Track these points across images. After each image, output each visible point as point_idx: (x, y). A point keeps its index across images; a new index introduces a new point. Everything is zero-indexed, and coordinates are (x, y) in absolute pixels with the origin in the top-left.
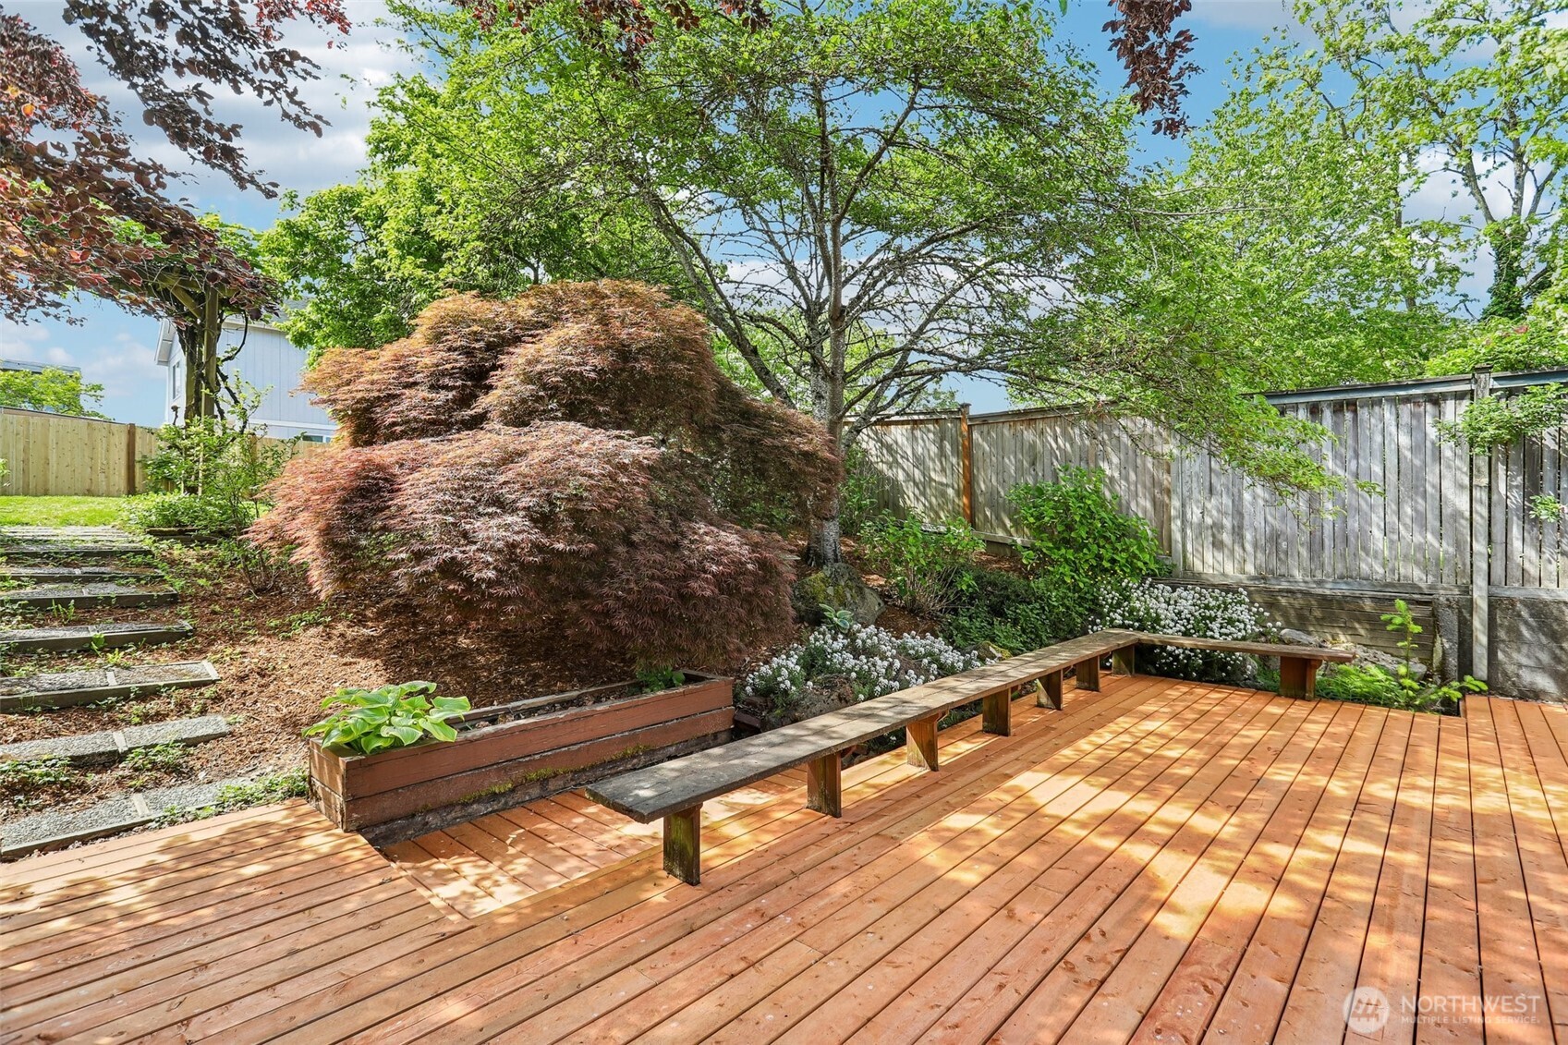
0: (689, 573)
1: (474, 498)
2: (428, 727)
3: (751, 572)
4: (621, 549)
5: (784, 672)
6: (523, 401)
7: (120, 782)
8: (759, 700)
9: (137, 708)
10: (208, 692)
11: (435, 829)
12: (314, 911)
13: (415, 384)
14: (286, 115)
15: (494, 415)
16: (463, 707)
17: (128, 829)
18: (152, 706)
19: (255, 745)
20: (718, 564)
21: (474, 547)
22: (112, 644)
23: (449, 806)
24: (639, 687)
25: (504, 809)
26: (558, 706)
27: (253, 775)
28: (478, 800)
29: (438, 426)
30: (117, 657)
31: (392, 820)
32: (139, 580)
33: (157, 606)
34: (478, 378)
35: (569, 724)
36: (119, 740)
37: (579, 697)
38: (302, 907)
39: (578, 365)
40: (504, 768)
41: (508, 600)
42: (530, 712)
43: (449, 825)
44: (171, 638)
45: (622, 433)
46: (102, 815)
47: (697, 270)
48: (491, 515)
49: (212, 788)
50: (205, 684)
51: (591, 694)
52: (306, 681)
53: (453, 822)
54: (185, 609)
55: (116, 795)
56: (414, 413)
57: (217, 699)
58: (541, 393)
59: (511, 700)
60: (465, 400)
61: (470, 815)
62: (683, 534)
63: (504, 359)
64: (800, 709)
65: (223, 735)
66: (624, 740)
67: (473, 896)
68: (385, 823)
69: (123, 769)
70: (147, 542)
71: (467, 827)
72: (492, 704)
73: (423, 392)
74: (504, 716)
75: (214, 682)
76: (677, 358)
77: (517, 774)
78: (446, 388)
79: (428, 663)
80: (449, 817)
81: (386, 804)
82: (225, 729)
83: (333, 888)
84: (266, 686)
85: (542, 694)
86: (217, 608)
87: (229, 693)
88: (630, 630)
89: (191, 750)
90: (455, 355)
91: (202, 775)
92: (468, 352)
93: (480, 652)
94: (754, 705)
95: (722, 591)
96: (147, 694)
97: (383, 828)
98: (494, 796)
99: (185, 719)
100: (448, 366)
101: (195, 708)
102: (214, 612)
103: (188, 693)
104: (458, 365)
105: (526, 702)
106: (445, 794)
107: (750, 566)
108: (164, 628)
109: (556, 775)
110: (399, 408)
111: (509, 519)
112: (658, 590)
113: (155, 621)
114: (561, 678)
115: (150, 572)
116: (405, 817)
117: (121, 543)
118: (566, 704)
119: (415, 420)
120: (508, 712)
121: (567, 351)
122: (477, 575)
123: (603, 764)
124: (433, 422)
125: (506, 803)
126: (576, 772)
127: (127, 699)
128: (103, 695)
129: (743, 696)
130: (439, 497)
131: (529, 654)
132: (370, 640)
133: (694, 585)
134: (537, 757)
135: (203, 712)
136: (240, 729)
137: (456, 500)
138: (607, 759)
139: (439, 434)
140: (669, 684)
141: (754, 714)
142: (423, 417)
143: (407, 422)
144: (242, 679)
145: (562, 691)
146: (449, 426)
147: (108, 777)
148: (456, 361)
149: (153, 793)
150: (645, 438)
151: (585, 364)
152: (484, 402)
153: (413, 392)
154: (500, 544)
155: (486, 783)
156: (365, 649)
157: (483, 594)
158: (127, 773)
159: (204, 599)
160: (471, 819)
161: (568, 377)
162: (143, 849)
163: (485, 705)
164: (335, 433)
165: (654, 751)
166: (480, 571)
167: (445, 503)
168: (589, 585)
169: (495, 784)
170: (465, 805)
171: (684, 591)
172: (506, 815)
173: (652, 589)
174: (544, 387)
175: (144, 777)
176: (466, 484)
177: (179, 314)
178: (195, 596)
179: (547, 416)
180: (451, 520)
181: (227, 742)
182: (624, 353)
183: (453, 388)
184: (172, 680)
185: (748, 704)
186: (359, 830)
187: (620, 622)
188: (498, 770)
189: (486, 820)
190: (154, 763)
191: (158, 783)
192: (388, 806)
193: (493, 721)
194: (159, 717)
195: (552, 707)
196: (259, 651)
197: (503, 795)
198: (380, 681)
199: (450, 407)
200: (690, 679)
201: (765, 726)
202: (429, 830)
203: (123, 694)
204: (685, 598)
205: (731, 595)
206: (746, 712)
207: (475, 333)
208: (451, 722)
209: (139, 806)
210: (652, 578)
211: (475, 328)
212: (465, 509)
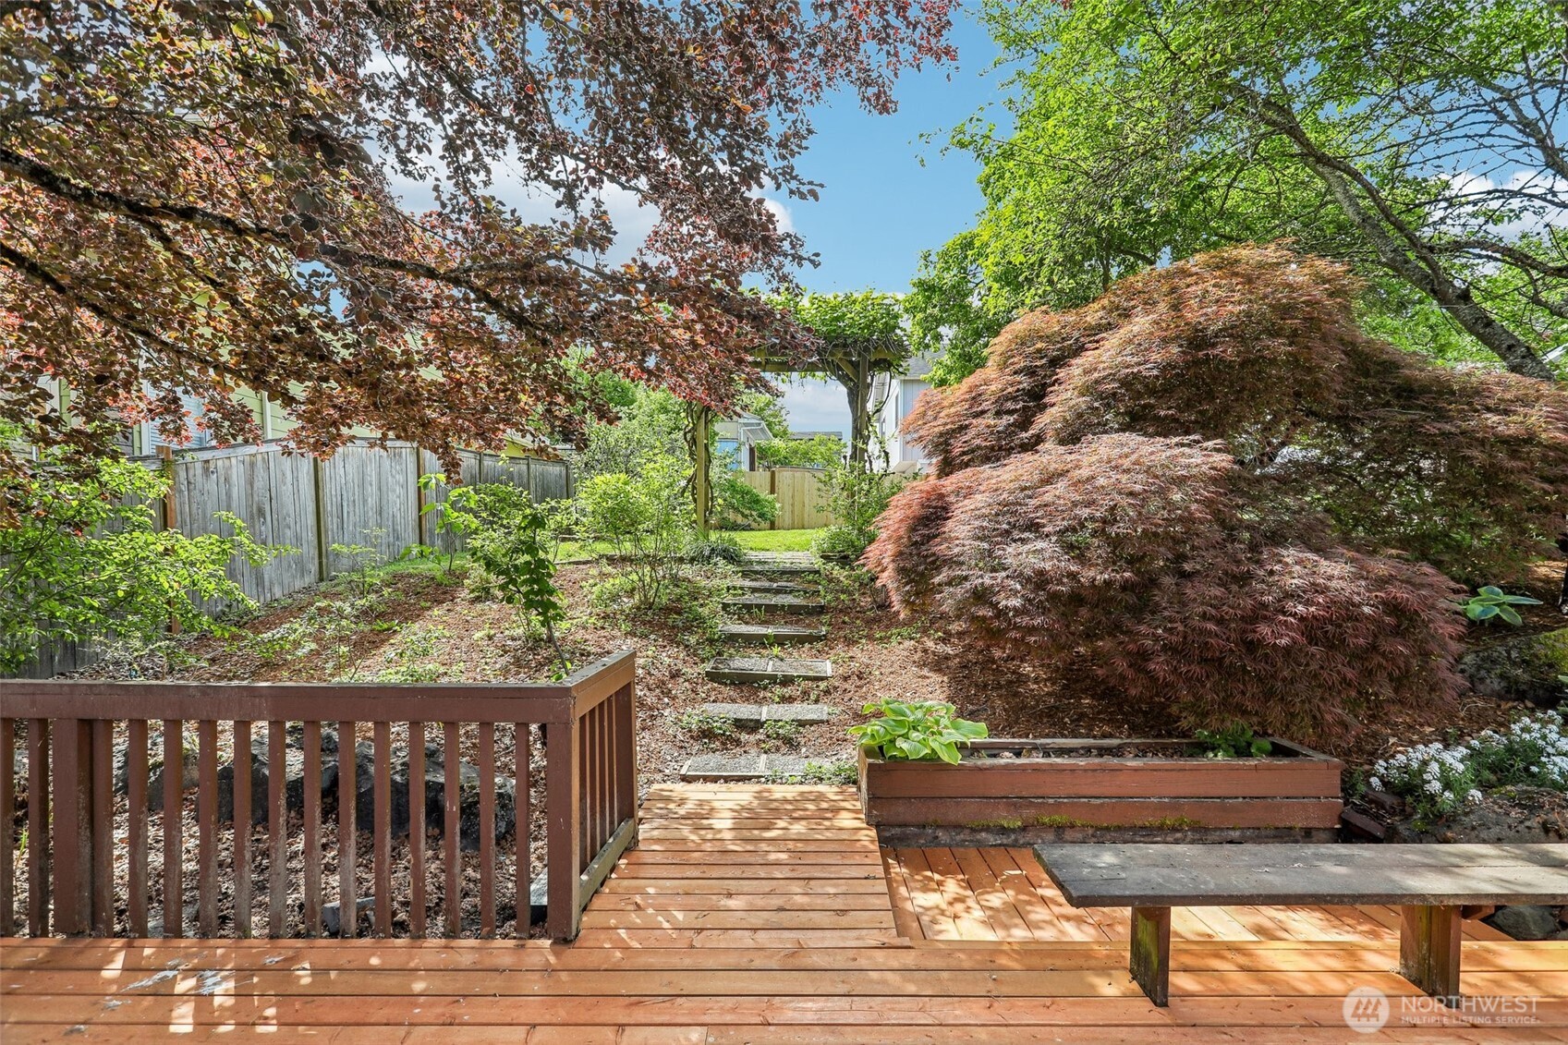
0: (1259, 613)
1: (1009, 523)
2: (935, 746)
3: (1368, 617)
4: (1167, 580)
5: (1434, 767)
6: (1080, 416)
7: (758, 742)
8: (1389, 800)
9: (778, 690)
10: (823, 685)
11: (945, 845)
12: (812, 882)
13: (983, 412)
14: (792, 192)
15: (1050, 433)
16: (978, 734)
17: (749, 778)
18: (787, 691)
19: (841, 735)
20: (1308, 603)
21: (1004, 574)
22: (780, 641)
23: (958, 827)
24: (1202, 748)
25: (1014, 846)
26: (1095, 752)
27: (834, 758)
28: (987, 829)
29: (995, 453)
30: (776, 650)
31: (906, 825)
32: (805, 592)
33: (811, 614)
34: (1037, 397)
35: (1090, 773)
36: (765, 713)
37: (1120, 747)
38: (806, 875)
39: (1139, 364)
40: (1014, 805)
41: (1032, 630)
42: (1062, 752)
43: (957, 845)
44: (811, 639)
45: (1186, 439)
46: (741, 765)
47: (1362, 203)
48: (1023, 541)
49: (806, 762)
50: (822, 679)
51: (1137, 746)
52: (888, 687)
53: (962, 844)
54: (825, 618)
55: (753, 751)
56: (978, 442)
57: (827, 692)
58: (1096, 404)
59: (1047, 736)
60: (1025, 424)
61: (978, 841)
62: (1259, 562)
63: (1062, 373)
64: (1457, 828)
65: (822, 722)
66: (1162, 807)
67: (943, 913)
68: (900, 826)
69: (761, 735)
70: (818, 563)
71: (973, 853)
72: (1027, 737)
73: (989, 420)
74: (1030, 751)
75: (826, 678)
76: (1274, 333)
77: (1029, 813)
78: (1010, 412)
79: (986, 686)
80: (958, 838)
81: (901, 809)
82: (825, 717)
83: (833, 868)
84: (860, 687)
85: (1082, 736)
86: (846, 619)
87: (836, 688)
88: (1170, 678)
89: (801, 729)
90: (1018, 378)
91: (804, 750)
92: (1031, 372)
93: (1036, 681)
94: (1380, 805)
95: (1312, 640)
96: (787, 681)
97: (898, 831)
98: (1003, 830)
99: (805, 705)
100: (1010, 390)
101: (813, 697)
102: (844, 622)
103: (810, 683)
104: (1021, 386)
105: (1063, 740)
106: (955, 815)
107: (1366, 610)
108: (808, 632)
109: (1072, 826)
110: (966, 438)
111: (1040, 544)
112: (1210, 632)
113: (809, 626)
114: (1110, 722)
115: (813, 588)
116: (918, 826)
117: (805, 564)
118: (1103, 752)
119: (979, 447)
120: (1035, 748)
121: (1128, 351)
122: (1004, 603)
123: (1133, 828)
124: (992, 448)
125: (1016, 840)
126: (1098, 829)
127: (775, 683)
128: (763, 677)
129: (1362, 788)
130: (977, 523)
131: (1085, 691)
132: (947, 658)
133: (1264, 629)
134: (1051, 801)
135: (816, 701)
136: (834, 719)
137: (992, 525)
138: (1139, 823)
139: (998, 460)
140: (1242, 751)
141: (1377, 817)
142: (984, 444)
143: (973, 451)
144: (846, 679)
145: (1104, 736)
146: (1009, 451)
147: (753, 738)
148: (1020, 383)
149: (773, 756)
150: (1210, 444)
151: (1146, 362)
152: (1042, 421)
153: (980, 420)
154: (1028, 572)
155: (995, 814)
156: (939, 664)
157: (1010, 624)
158: (762, 737)
159: (841, 611)
160: (980, 846)
161: (1126, 383)
162: (743, 795)
163: (1020, 737)
164: (928, 465)
165: (1207, 830)
166: (1007, 598)
167: (983, 528)
168: (1127, 620)
169: (1005, 818)
170: (973, 830)
171: (1250, 636)
172: (1013, 852)
173: (1203, 632)
174: (1101, 396)
175: (772, 743)
176: (1007, 508)
177: (844, 379)
178: (835, 608)
179: (1103, 428)
180: (986, 546)
181: (824, 728)
182: (1197, 340)
183: (1014, 411)
184: (803, 672)
185: (1371, 801)
186: (877, 826)
187: (1158, 666)
188: (1008, 805)
189: (993, 851)
190: (778, 734)
191: (778, 749)
192: (901, 811)
193: (1018, 754)
194: (790, 700)
195: (1088, 751)
196: (862, 654)
197: (1013, 831)
198: (944, 696)
199: (1009, 432)
200: (1278, 751)
201: (1391, 837)
202: (938, 845)
203: (773, 679)
204: (1252, 646)
205: (1332, 647)
206: (1364, 812)
207: (1039, 351)
208: (962, 747)
209: (761, 765)
210: (1204, 616)
211: (1039, 345)
212: (1000, 535)
